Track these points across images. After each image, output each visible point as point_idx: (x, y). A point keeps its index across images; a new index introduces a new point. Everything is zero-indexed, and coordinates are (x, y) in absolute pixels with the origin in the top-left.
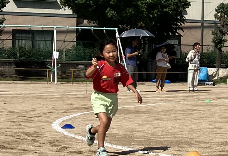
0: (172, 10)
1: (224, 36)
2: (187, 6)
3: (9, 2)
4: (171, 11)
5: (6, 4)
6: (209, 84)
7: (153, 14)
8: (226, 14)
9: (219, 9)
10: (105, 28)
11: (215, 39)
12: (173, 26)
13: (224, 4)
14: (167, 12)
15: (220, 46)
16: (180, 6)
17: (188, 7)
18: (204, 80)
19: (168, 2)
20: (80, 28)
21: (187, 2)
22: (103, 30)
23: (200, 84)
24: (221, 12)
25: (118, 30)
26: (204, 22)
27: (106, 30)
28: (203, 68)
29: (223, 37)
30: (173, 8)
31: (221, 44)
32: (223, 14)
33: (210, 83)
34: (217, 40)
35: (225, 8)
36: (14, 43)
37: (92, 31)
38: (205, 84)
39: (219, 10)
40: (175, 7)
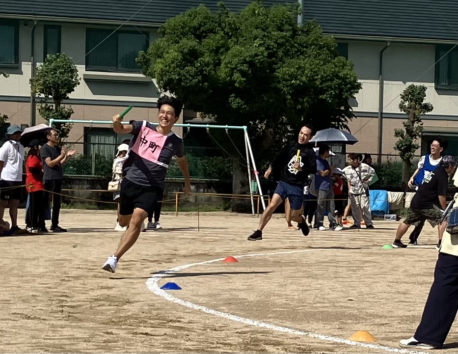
0: (331, 96)
1: (415, 139)
2: (356, 90)
3: (78, 85)
4: (330, 98)
5: (74, 87)
6: (389, 218)
7: (302, 104)
8: (417, 103)
9: (406, 95)
10: (227, 126)
11: (400, 144)
12: (334, 123)
13: (414, 86)
14: (325, 100)
15: (407, 155)
16: (345, 90)
17: (357, 92)
18: (382, 211)
19: (326, 84)
20: (189, 126)
21: (356, 84)
22: (224, 129)
23: (376, 217)
24: (410, 99)
25: (248, 129)
26: (383, 116)
27: (229, 129)
28: (381, 191)
29: (413, 141)
30: (334, 93)
31: (409, 153)
32: (413, 103)
33: (392, 216)
34: (402, 146)
35: (416, 93)
36: (86, 150)
37: (208, 131)
38: (383, 217)
39: (407, 97)
40: (337, 92)
